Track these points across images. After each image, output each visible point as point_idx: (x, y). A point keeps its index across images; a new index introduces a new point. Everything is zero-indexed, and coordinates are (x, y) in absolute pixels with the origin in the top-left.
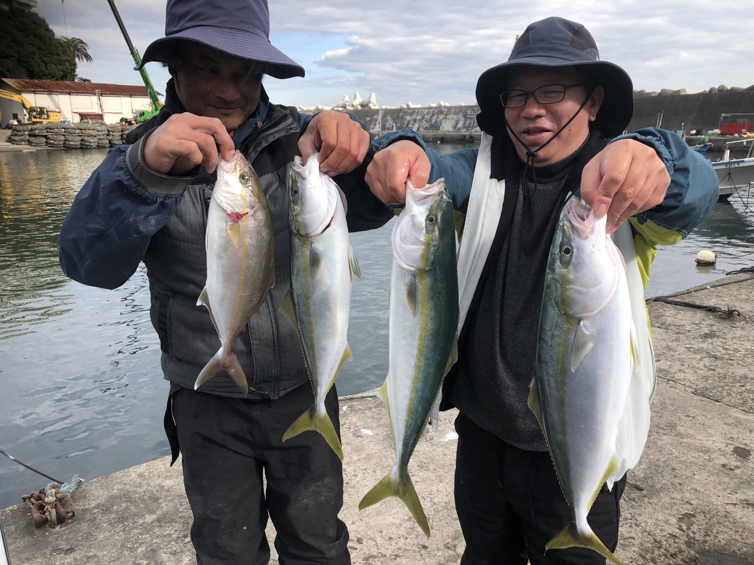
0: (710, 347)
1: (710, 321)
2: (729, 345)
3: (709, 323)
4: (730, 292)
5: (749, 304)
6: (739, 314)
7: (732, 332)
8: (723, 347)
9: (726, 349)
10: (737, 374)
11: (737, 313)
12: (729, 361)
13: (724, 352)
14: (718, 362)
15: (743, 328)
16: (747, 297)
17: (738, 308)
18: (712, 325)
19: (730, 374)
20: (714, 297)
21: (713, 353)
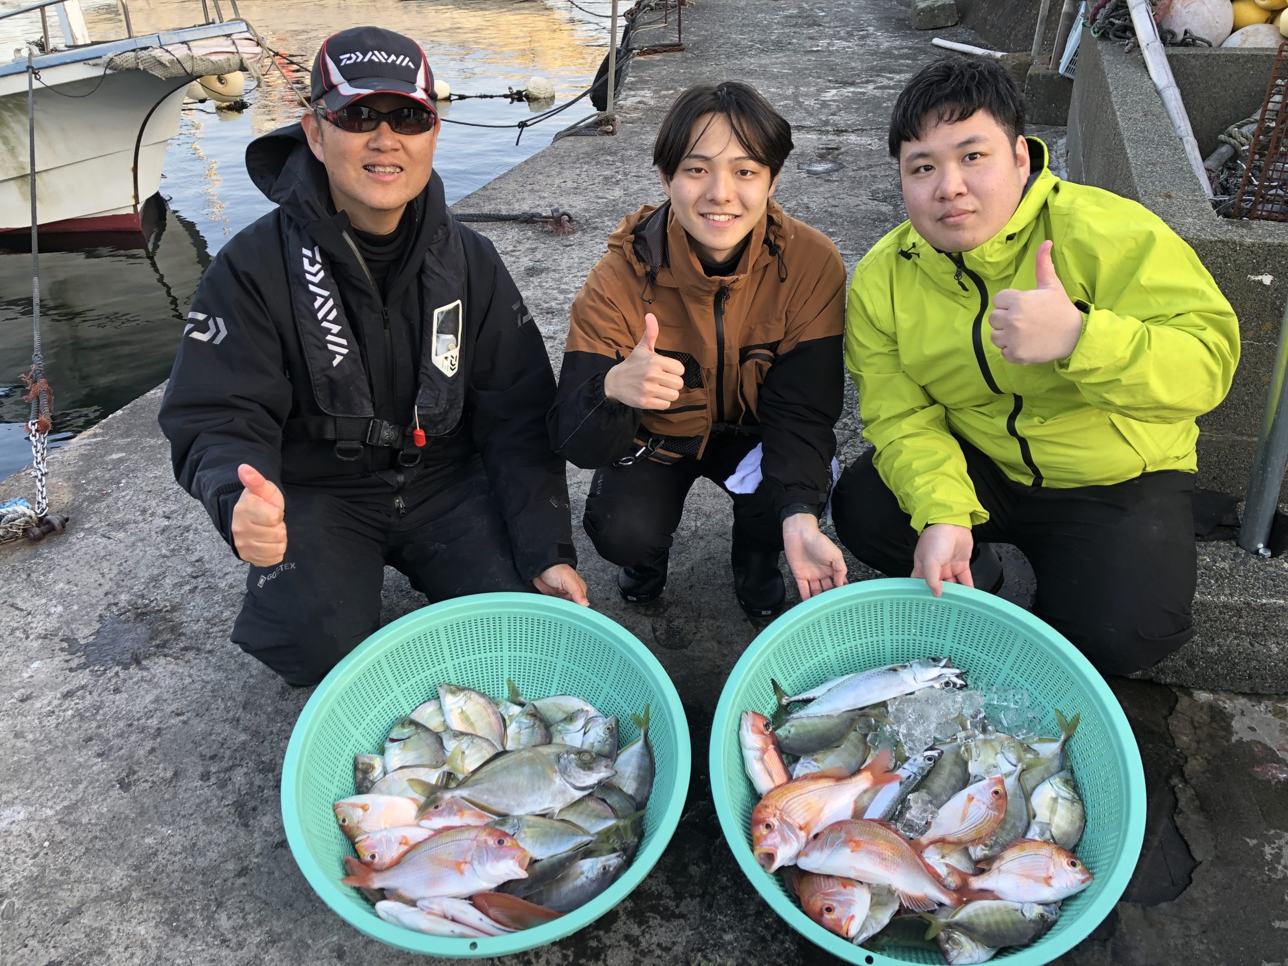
0: (539, 293)
1: (530, 242)
2: (566, 283)
3: (528, 246)
4: (549, 181)
5: (581, 198)
6: (570, 219)
7: (565, 255)
8: (558, 288)
9: (562, 292)
11: (566, 218)
13: (561, 297)
15: (581, 244)
16: (575, 185)
17: (566, 208)
18: (533, 250)
20: (526, 195)
21: (547, 305)
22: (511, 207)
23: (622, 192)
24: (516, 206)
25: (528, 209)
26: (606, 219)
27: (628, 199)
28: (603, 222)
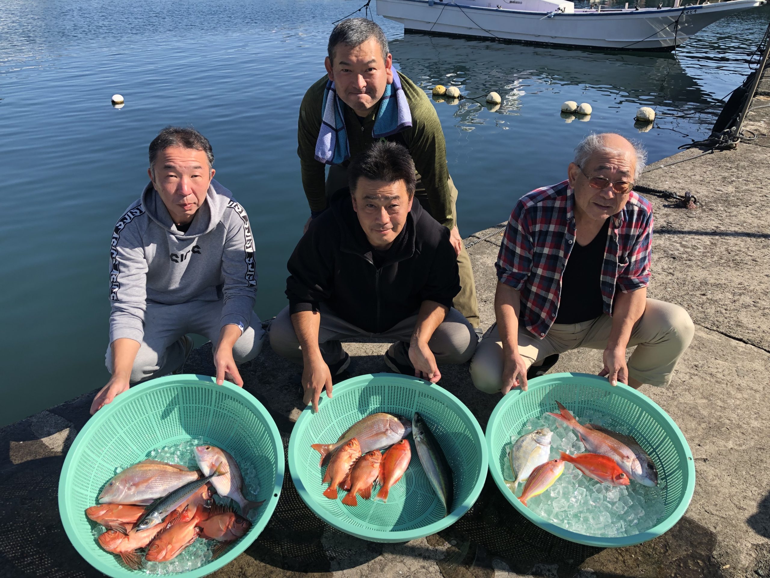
0: (668, 243)
1: (666, 209)
2: (686, 241)
3: (664, 212)
4: (684, 172)
5: (704, 188)
6: (695, 201)
7: (688, 223)
8: (681, 243)
9: (684, 246)
10: (696, 279)
11: (693, 199)
12: (687, 262)
13: (682, 249)
14: (676, 264)
15: (699, 218)
16: (702, 178)
17: (694, 193)
19: (689, 278)
20: (668, 179)
21: (672, 252)
22: (657, 185)
23: (734, 189)
24: (660, 184)
25: (668, 188)
26: (720, 205)
27: (737, 194)
28: (717, 206)
